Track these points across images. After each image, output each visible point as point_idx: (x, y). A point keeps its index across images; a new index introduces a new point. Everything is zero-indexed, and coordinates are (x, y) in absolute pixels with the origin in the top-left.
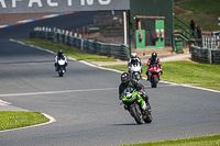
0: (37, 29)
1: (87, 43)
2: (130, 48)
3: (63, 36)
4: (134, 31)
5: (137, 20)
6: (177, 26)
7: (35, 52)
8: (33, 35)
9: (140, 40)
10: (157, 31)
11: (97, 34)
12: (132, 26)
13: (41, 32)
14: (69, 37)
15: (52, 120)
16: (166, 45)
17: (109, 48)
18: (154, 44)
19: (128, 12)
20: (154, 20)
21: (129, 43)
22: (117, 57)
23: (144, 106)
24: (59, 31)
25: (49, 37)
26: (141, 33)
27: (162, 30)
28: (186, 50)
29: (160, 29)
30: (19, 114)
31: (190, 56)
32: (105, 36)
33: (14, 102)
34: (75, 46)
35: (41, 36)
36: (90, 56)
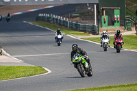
0: (40, 15)
1: (71, 24)
2: (98, 27)
3: (57, 19)
4: (101, 16)
5: (103, 10)
6: (127, 14)
7: (39, 29)
8: (38, 19)
9: (105, 22)
10: (115, 16)
11: (78, 18)
12: (100, 13)
13: (43, 17)
14: (60, 20)
15: (49, 71)
16: (121, 25)
17: (85, 27)
18: (113, 25)
19: (97, 5)
20: (113, 10)
21: (98, 24)
22: (90, 33)
23: (87, 66)
24: (54, 16)
25: (48, 20)
26: (105, 17)
27: (118, 16)
28: (134, 29)
29: (117, 16)
30: (29, 68)
31: (135, 32)
32: (83, 20)
33: (25, 60)
34: (64, 25)
35: (43, 19)
36: (73, 32)
